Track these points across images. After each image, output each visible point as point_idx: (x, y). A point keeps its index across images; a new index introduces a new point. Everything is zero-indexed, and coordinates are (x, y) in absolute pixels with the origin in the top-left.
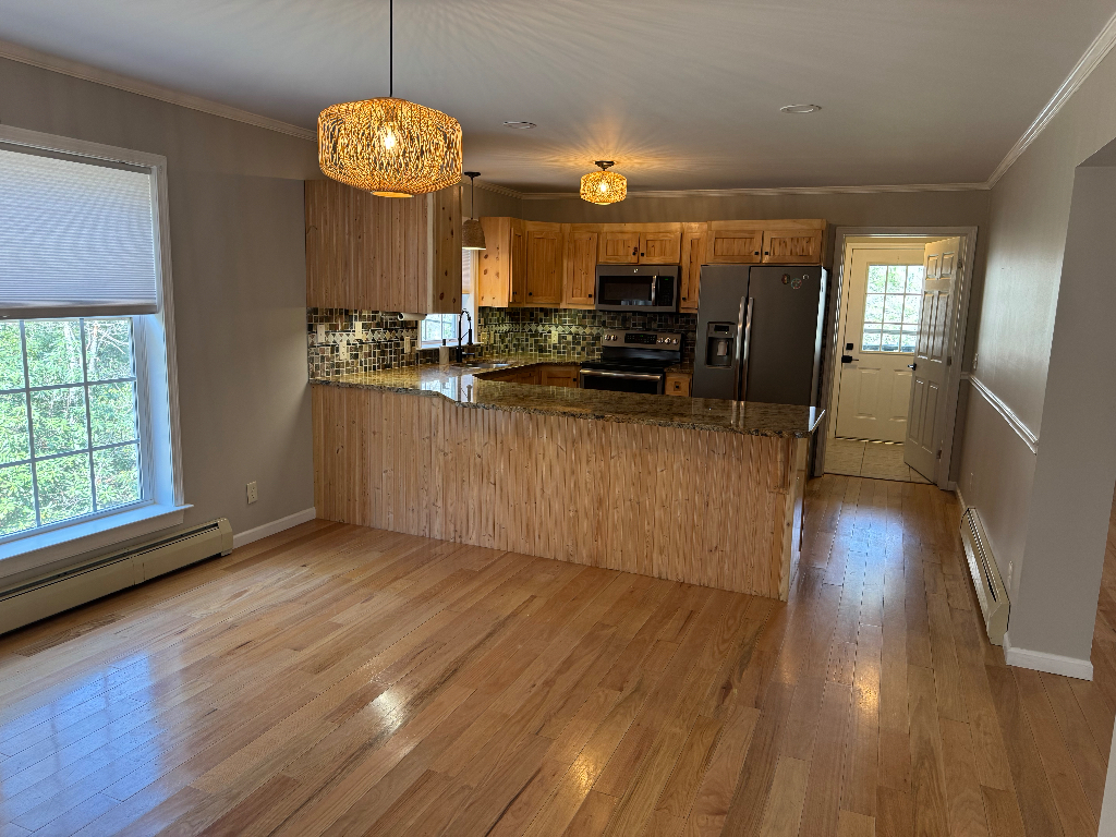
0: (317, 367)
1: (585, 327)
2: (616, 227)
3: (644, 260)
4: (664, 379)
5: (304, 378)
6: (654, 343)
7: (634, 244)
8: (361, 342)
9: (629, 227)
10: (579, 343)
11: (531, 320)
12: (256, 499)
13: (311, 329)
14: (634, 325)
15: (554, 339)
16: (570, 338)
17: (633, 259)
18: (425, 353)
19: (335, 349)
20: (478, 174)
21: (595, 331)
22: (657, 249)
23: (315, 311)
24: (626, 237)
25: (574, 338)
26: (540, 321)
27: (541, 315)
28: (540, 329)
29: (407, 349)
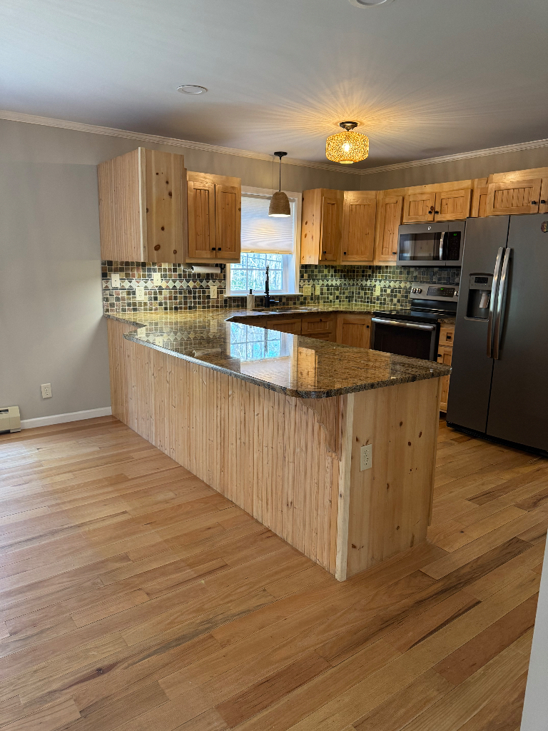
0: (112, 305)
1: (401, 282)
2: (418, 189)
3: (439, 218)
4: (438, 330)
5: (99, 313)
6: (452, 295)
7: (430, 204)
8: (160, 288)
9: (429, 188)
10: (395, 296)
11: (363, 276)
12: (50, 395)
13: (105, 276)
14: (439, 279)
15: (377, 293)
16: (389, 291)
17: (430, 218)
18: (235, 299)
19: (131, 292)
20: (285, 154)
21: (408, 285)
22: (450, 206)
23: (110, 263)
24: (424, 197)
25: (392, 291)
26: (370, 277)
27: (370, 272)
28: (368, 283)
29: (213, 295)
